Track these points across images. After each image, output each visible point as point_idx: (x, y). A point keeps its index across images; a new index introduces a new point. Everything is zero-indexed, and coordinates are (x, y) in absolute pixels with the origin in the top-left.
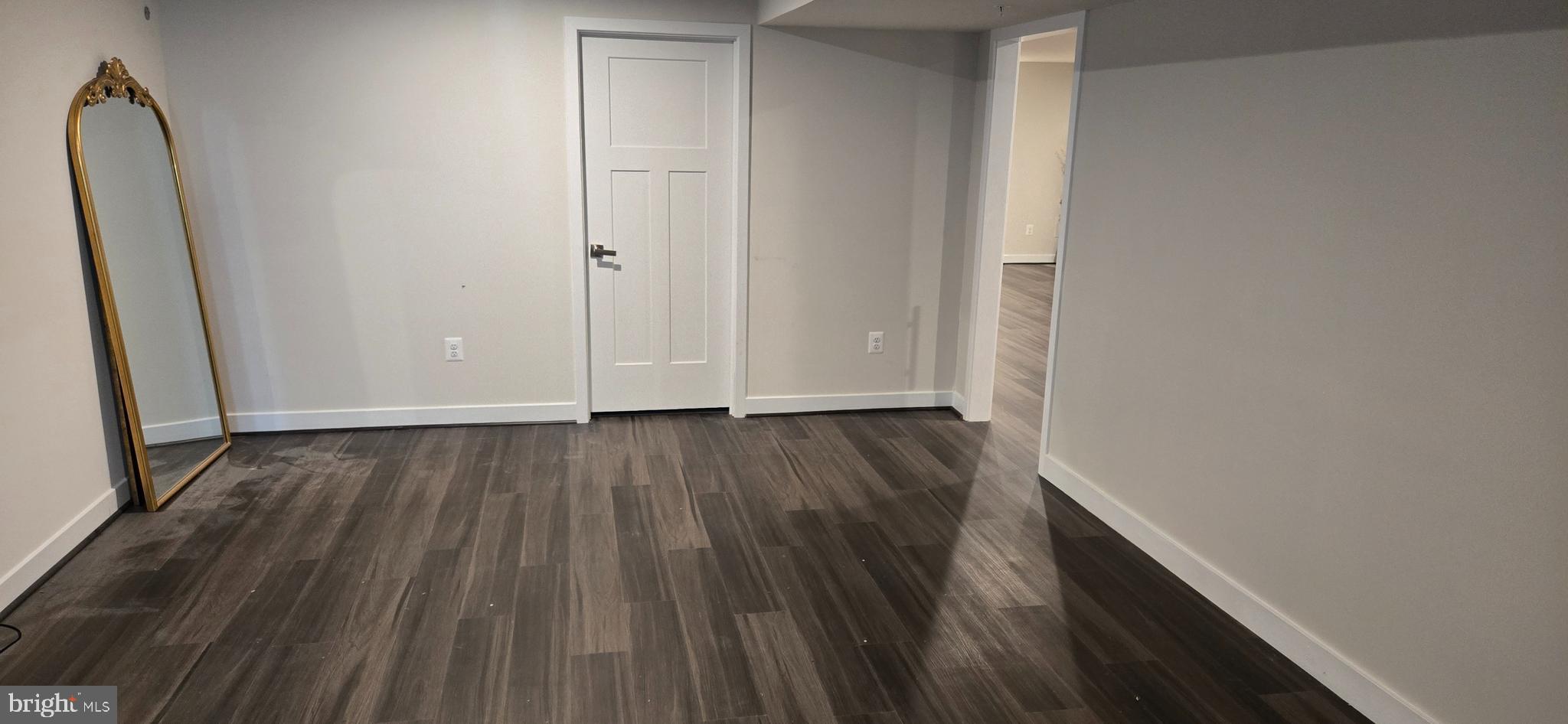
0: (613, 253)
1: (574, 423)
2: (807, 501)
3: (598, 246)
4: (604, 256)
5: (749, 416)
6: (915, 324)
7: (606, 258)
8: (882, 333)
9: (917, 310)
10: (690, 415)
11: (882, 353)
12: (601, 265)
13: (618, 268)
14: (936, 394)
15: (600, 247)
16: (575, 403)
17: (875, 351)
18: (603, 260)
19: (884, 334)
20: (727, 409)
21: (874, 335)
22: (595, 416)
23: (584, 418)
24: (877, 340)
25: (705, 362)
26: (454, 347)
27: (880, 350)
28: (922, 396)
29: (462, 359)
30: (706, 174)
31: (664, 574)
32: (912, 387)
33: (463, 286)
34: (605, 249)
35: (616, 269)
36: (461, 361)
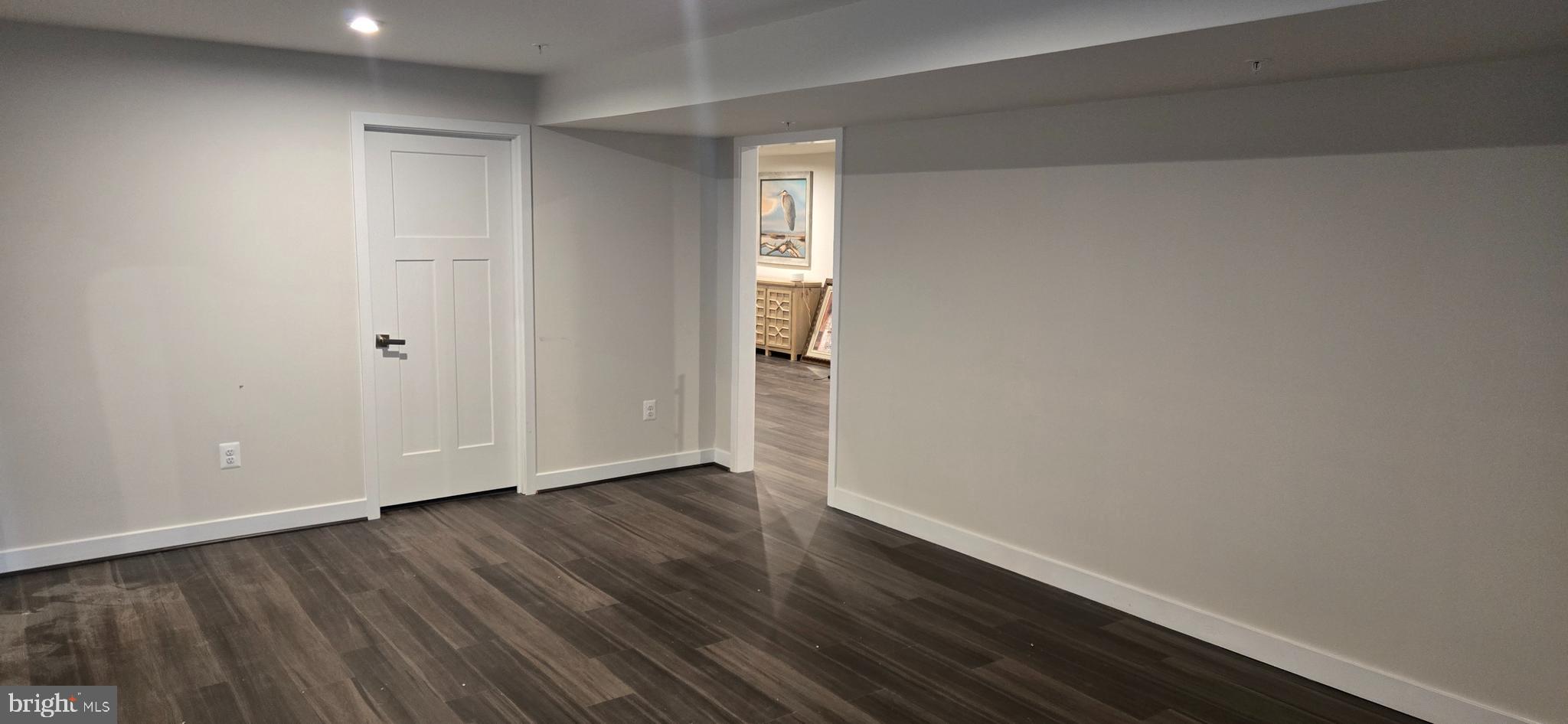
0: (402, 342)
1: (365, 520)
2: (666, 553)
3: (382, 336)
4: (390, 346)
5: (540, 492)
6: (680, 392)
7: (392, 348)
8: (654, 401)
9: (682, 377)
10: (480, 498)
11: (654, 420)
12: (386, 354)
13: (404, 357)
14: (702, 452)
15: (387, 336)
16: (365, 499)
17: (650, 418)
18: (389, 350)
19: (656, 402)
20: (515, 488)
21: (647, 403)
22: (385, 510)
23: (375, 515)
24: (650, 408)
25: (492, 444)
26: (229, 453)
27: (653, 417)
28: (690, 456)
29: (239, 464)
30: (489, 262)
31: (602, 630)
32: (680, 449)
33: (241, 387)
34: (391, 338)
35: (401, 358)
36: (238, 467)
